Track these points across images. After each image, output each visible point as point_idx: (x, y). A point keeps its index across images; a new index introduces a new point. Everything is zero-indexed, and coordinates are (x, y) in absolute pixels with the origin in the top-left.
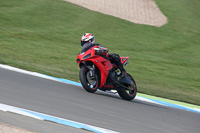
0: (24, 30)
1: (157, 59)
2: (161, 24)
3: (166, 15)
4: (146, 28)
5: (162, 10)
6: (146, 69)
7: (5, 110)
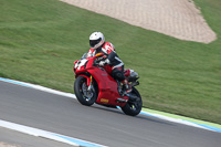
0: (58, 47)
1: (205, 79)
2: (209, 41)
3: (214, 31)
4: (192, 45)
5: (210, 26)
6: (192, 90)
7: (36, 135)
